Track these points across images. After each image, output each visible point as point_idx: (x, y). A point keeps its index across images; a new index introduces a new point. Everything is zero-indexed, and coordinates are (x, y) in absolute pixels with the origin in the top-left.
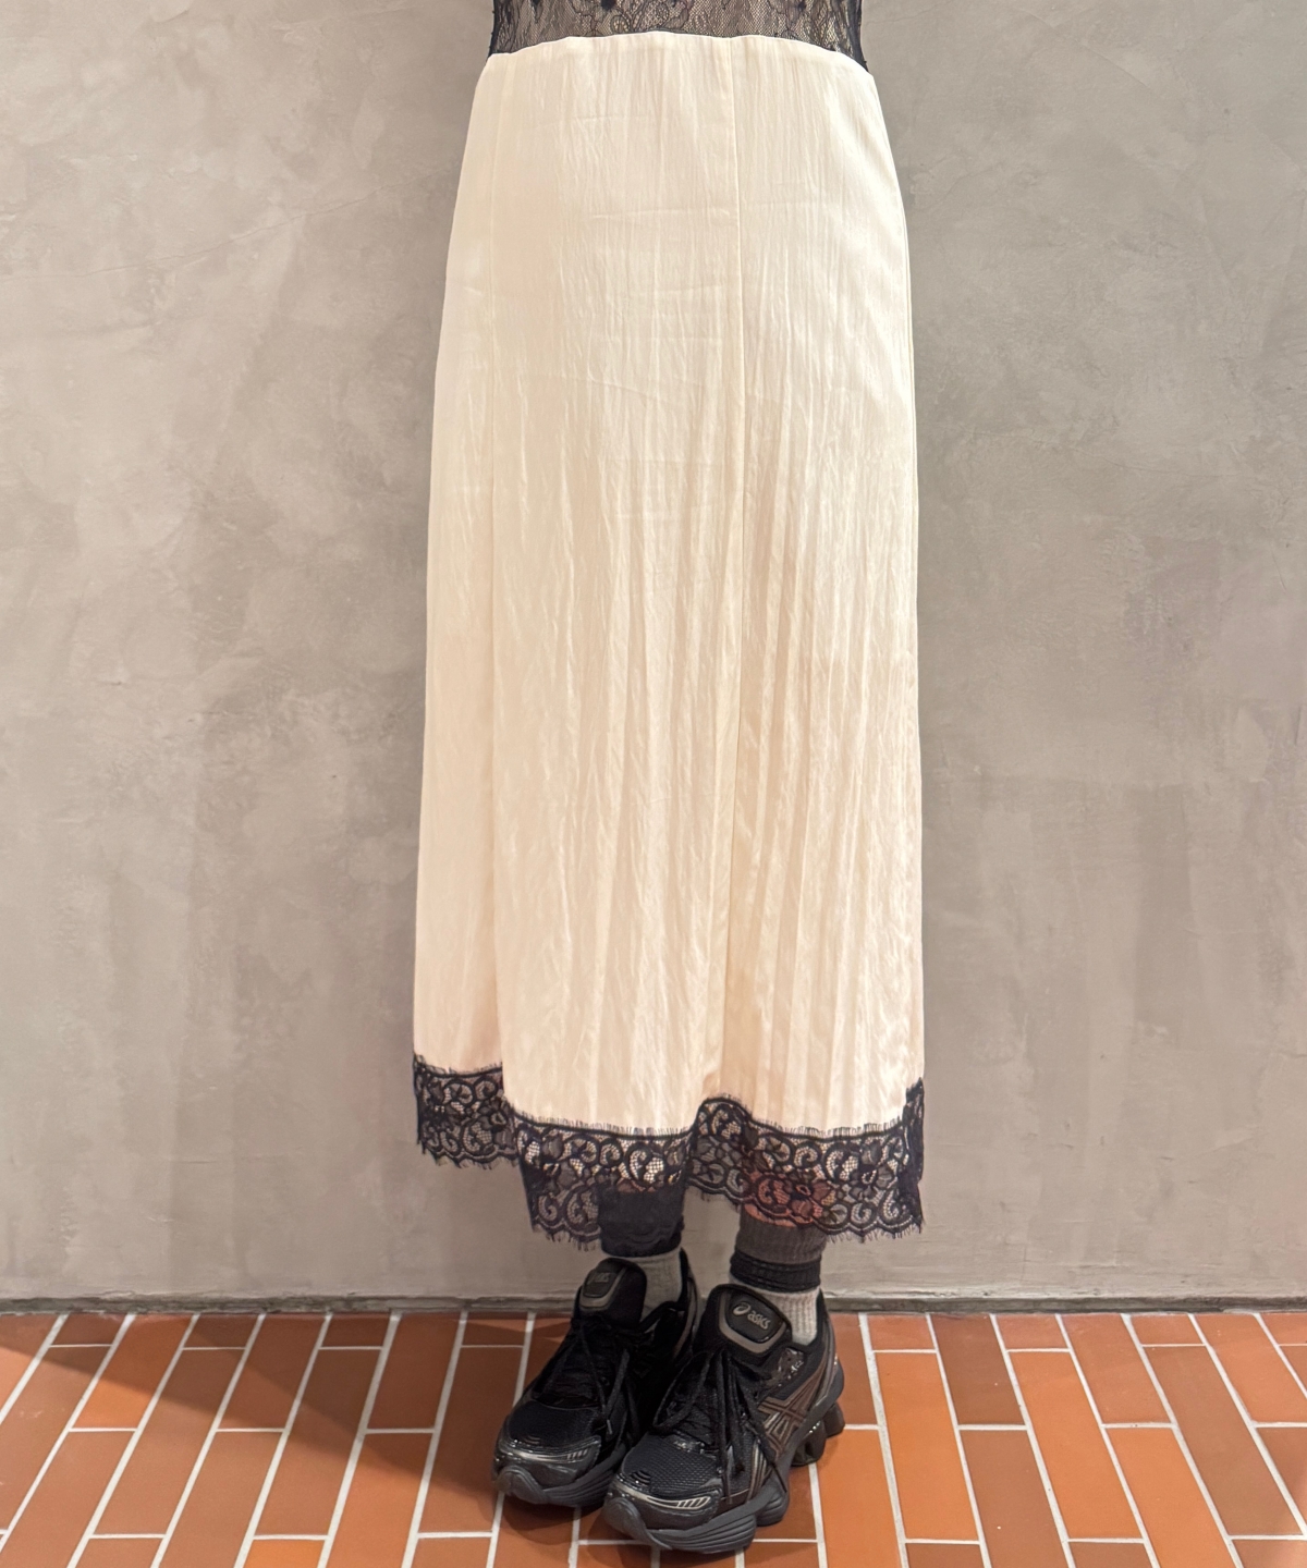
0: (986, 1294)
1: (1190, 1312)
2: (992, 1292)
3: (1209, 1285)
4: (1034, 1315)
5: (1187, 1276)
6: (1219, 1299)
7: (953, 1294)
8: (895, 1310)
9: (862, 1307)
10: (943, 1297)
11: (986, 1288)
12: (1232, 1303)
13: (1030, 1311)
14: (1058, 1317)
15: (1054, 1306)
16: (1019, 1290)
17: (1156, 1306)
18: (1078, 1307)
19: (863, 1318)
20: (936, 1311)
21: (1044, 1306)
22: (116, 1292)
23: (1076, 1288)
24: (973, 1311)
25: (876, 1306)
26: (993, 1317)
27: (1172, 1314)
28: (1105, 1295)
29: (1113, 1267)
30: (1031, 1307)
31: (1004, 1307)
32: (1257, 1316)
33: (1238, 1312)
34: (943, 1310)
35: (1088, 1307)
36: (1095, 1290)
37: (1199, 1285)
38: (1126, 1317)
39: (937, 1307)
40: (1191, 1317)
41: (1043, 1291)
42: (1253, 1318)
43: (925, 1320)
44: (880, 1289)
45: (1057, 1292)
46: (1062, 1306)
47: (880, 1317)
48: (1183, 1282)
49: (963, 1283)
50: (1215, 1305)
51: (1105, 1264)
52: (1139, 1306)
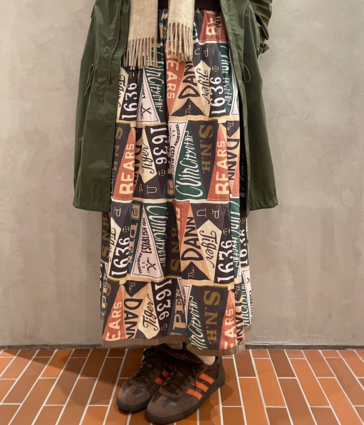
0: (282, 344)
1: (337, 349)
3: (342, 342)
5: (336, 339)
6: (344, 346)
7: (274, 344)
8: (259, 348)
9: (250, 347)
10: (271, 344)
12: (348, 347)
14: (302, 350)
15: (301, 347)
16: (291, 343)
17: (328, 348)
18: (308, 348)
19: (250, 350)
21: (298, 347)
23: (306, 342)
24: (279, 349)
25: (253, 347)
26: (285, 350)
27: (332, 350)
29: (316, 337)
30: (295, 348)
31: (287, 347)
36: (312, 343)
37: (339, 342)
38: (320, 351)
39: (270, 347)
40: (337, 351)
41: (298, 343)
42: (354, 351)
43: (267, 351)
44: (254, 342)
45: (301, 343)
46: (303, 348)
47: (255, 350)
48: (335, 341)
49: (276, 341)
50: (344, 348)
51: (314, 336)
52: (323, 348)
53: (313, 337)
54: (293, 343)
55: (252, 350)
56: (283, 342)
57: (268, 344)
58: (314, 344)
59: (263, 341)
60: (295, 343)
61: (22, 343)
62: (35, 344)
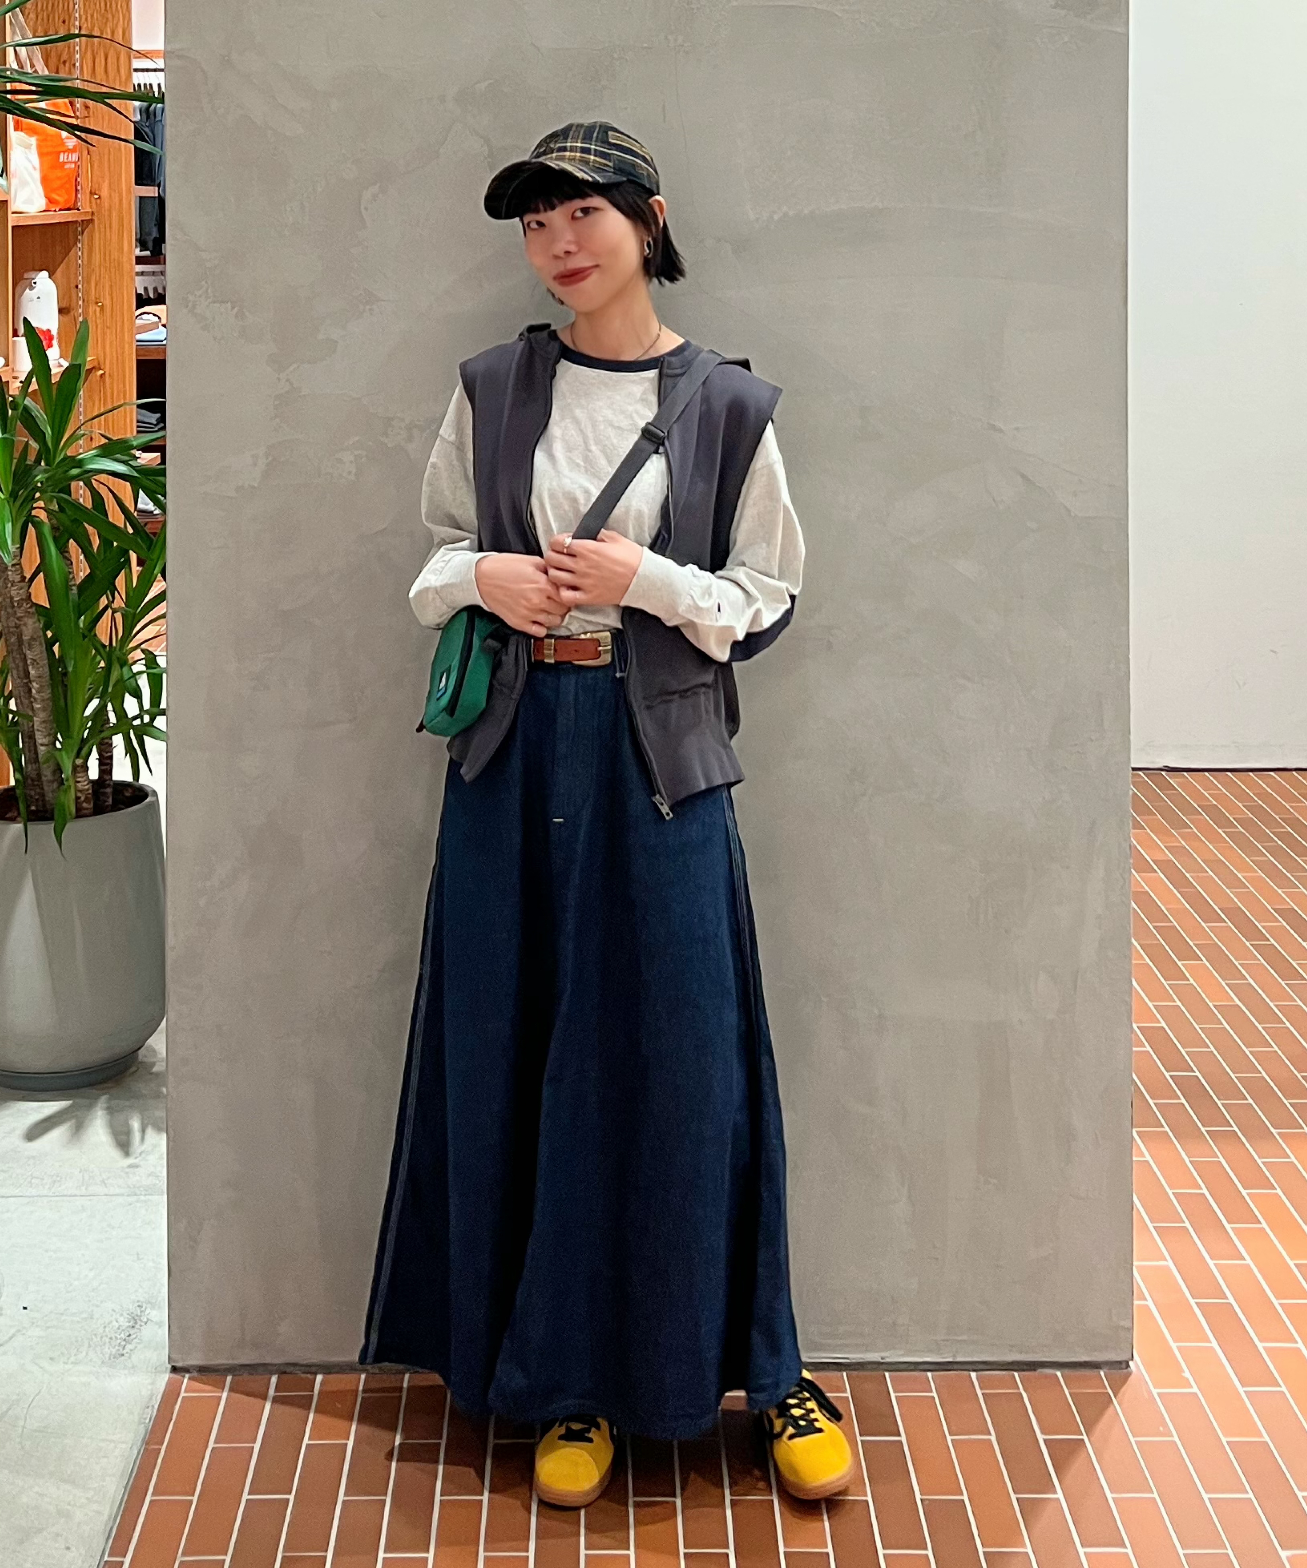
0: (882, 1358)
1: (1016, 1370)
2: (887, 1357)
3: (1026, 1352)
4: (914, 1373)
5: (1012, 1346)
6: (1034, 1362)
7: (861, 1358)
8: (823, 1369)
10: (854, 1361)
12: (1043, 1364)
13: (912, 1370)
14: (929, 1374)
15: (928, 1366)
16: (905, 1356)
17: (994, 1367)
18: (943, 1367)
21: (919, 1366)
22: (310, 1359)
23: (941, 1354)
24: (874, 1370)
26: (887, 1374)
27: (1004, 1373)
29: (965, 1341)
30: (912, 1367)
31: (895, 1367)
32: (1059, 1374)
33: (1046, 1370)
34: (855, 1370)
35: (949, 1368)
36: (954, 1356)
37: (1021, 1353)
38: (973, 1375)
39: (849, 1368)
40: (1016, 1374)
41: (920, 1356)
42: (1056, 1376)
43: (843, 1376)
44: (813, 1355)
45: (928, 1357)
46: (933, 1367)
48: (1011, 1351)
49: (867, 1351)
50: (1032, 1366)
51: (960, 1338)
52: (983, 1367)
53: (958, 1341)
54: (908, 1356)
56: (883, 1354)
57: (848, 1361)
58: (959, 1359)
59: (834, 1351)
60: (913, 1356)
61: (233, 1359)
62: (266, 1362)
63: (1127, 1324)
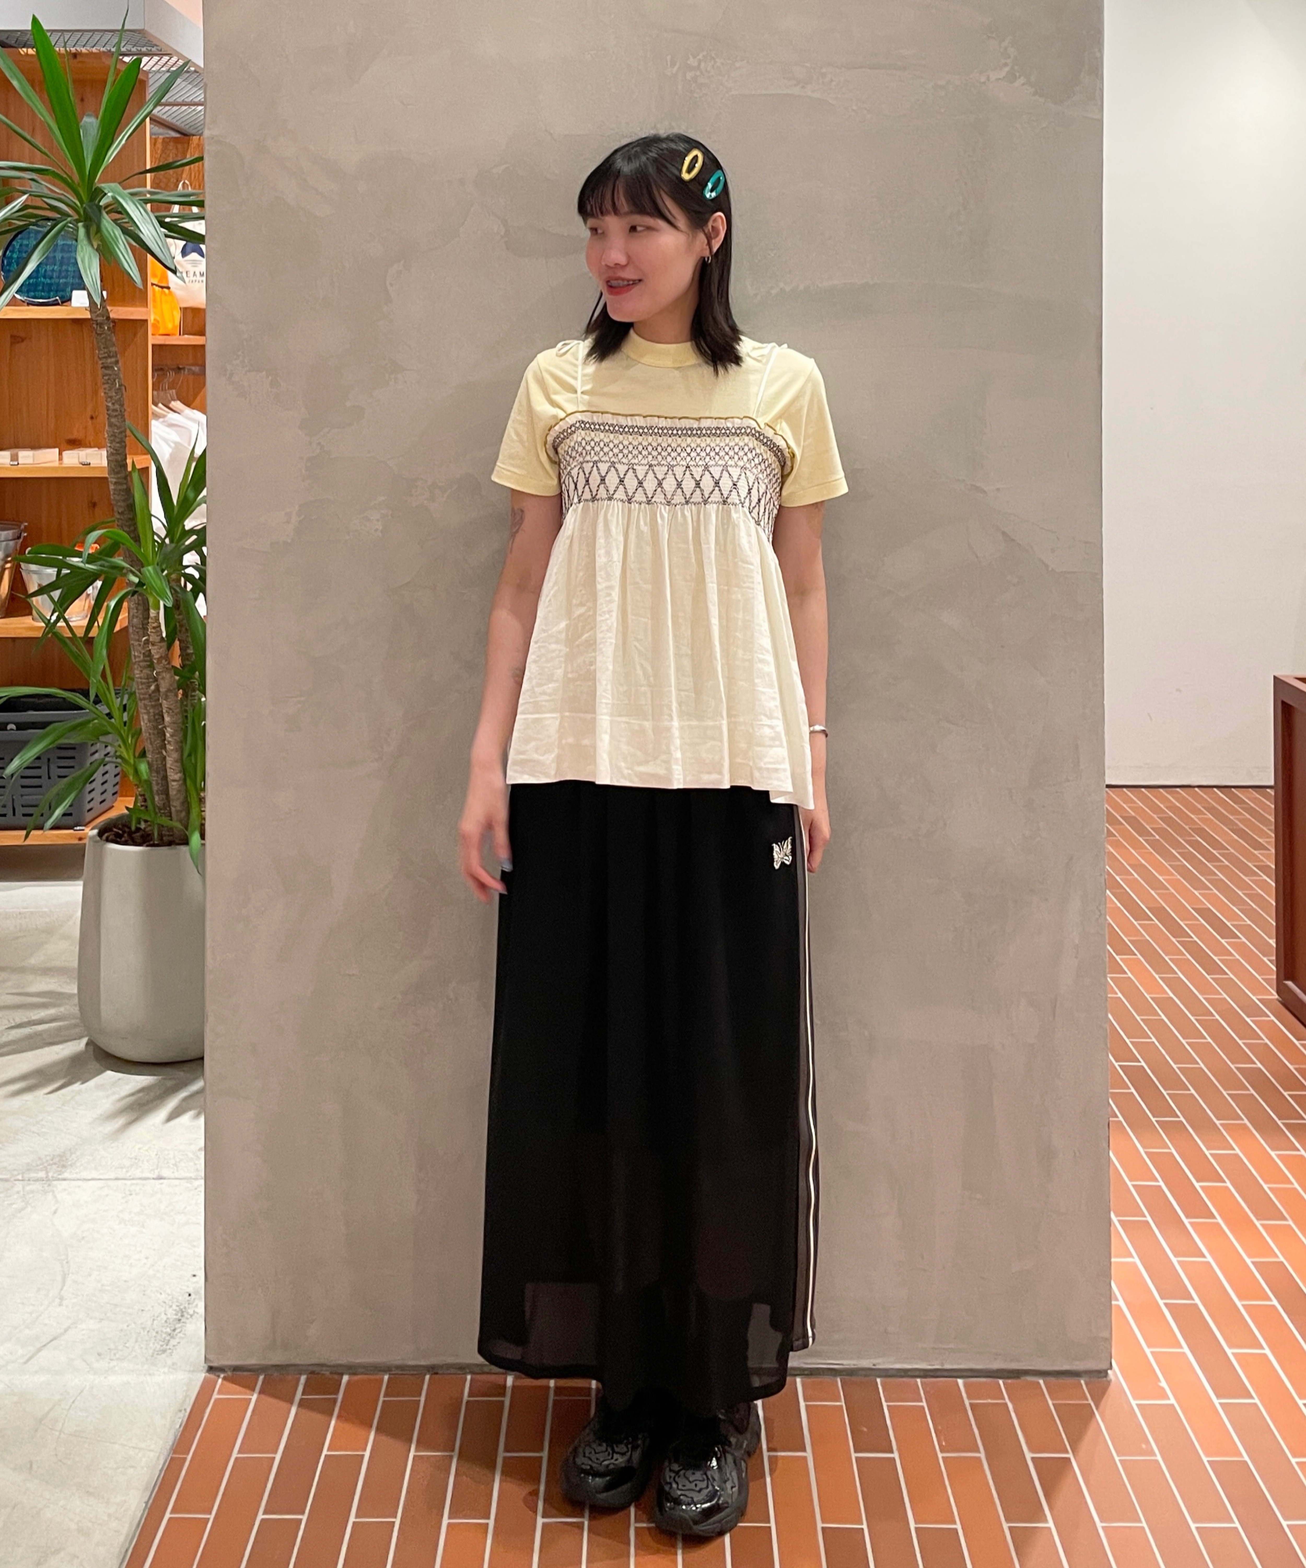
0: (874, 1365)
1: (1000, 1378)
3: (1012, 1361)
4: (904, 1379)
5: (997, 1355)
6: (1018, 1370)
7: (854, 1365)
8: (819, 1374)
9: (798, 1372)
10: (848, 1366)
11: (875, 1361)
12: (1027, 1372)
13: (902, 1377)
14: (919, 1380)
15: (917, 1373)
16: (895, 1363)
17: (980, 1374)
18: (932, 1374)
19: (798, 1380)
20: (843, 1375)
21: (909, 1373)
22: (337, 1360)
23: (929, 1362)
24: (866, 1376)
25: (806, 1372)
26: (879, 1380)
27: (988, 1380)
28: (948, 1366)
29: (952, 1348)
30: (901, 1374)
31: (886, 1374)
32: (1041, 1382)
33: (1030, 1379)
34: (847, 1375)
35: (937, 1375)
36: (942, 1363)
37: (1006, 1361)
38: (960, 1381)
39: (844, 1373)
40: (1001, 1382)
41: (909, 1363)
42: (1039, 1383)
43: (837, 1382)
44: (809, 1361)
45: (917, 1364)
46: (922, 1374)
47: (809, 1380)
48: (996, 1359)
49: (858, 1358)
50: (1016, 1374)
51: (947, 1347)
52: (969, 1374)
53: (945, 1349)
54: (899, 1362)
55: (804, 1379)
57: (840, 1367)
59: (829, 1358)
60: (903, 1363)
61: (265, 1360)
62: (297, 1363)
63: (1105, 1334)
